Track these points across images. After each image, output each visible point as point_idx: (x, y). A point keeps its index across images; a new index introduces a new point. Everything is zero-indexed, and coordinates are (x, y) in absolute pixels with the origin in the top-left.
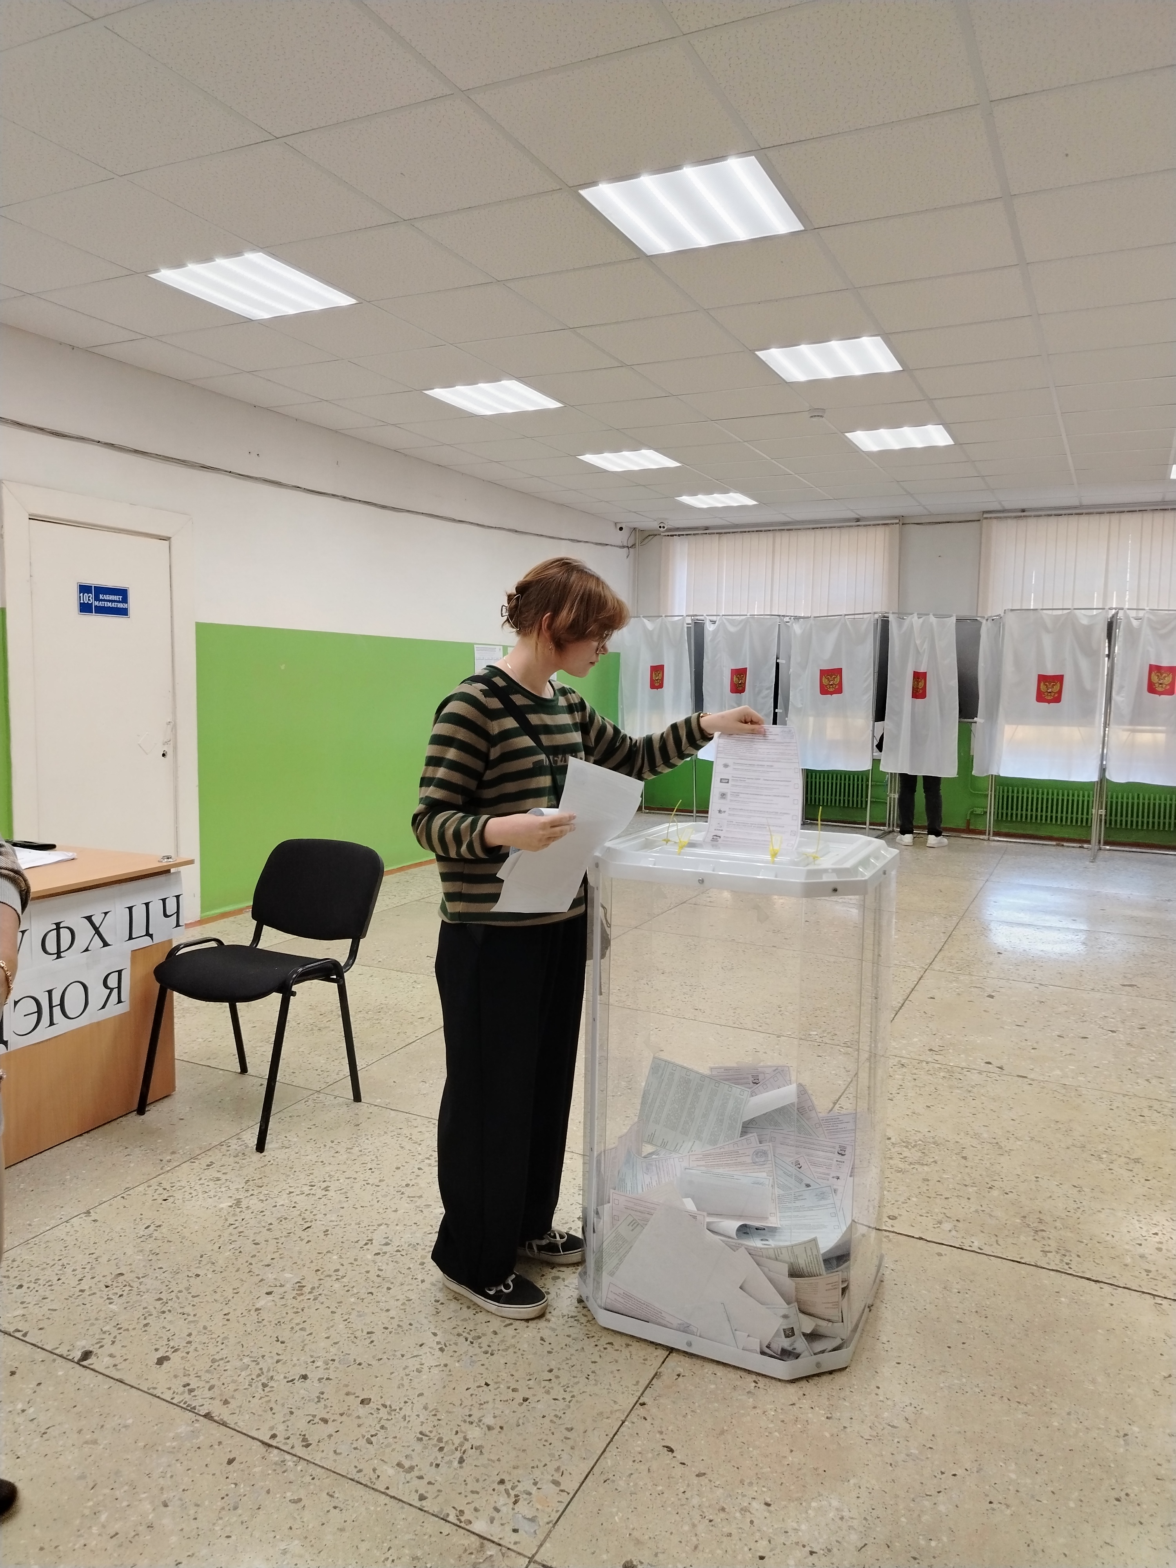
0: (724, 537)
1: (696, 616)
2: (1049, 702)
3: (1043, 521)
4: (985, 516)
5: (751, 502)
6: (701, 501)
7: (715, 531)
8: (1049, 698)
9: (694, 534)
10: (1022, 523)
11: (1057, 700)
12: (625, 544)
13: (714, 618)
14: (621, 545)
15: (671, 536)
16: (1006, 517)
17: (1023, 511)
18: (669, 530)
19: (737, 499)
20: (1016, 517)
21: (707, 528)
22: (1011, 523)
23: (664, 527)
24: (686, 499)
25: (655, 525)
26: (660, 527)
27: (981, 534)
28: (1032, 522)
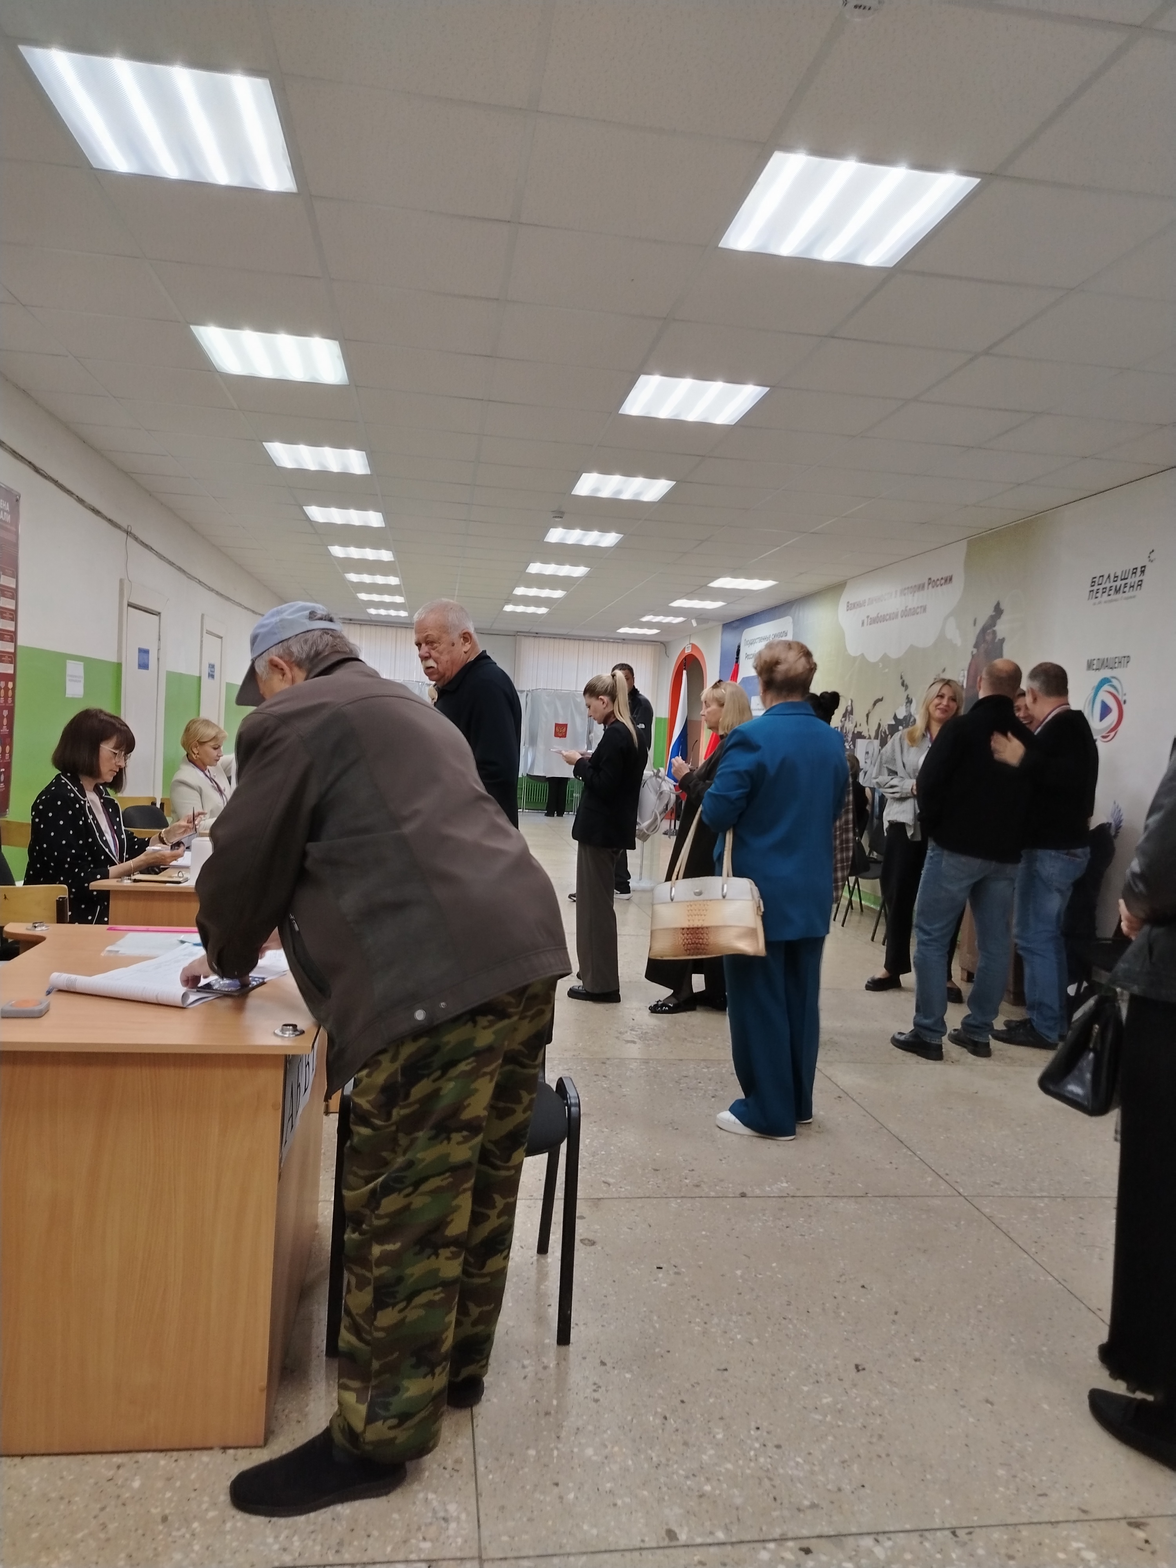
2: (560, 737)
3: (547, 640)
4: (518, 634)
8: (560, 735)
16: (529, 636)
28: (542, 640)
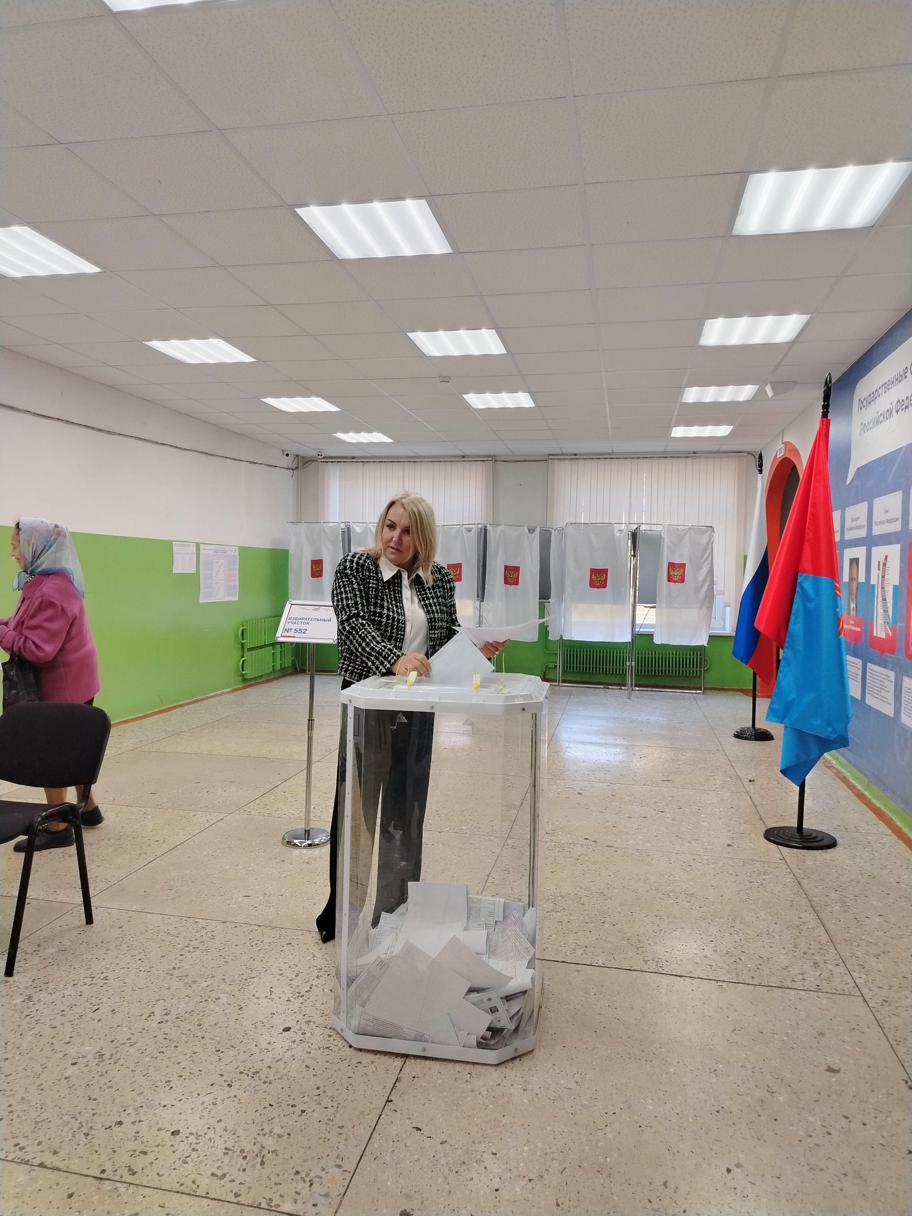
0: (367, 465)
1: (347, 522)
2: (598, 587)
3: (588, 462)
4: (550, 457)
5: (388, 440)
6: (351, 437)
7: (360, 460)
8: (598, 585)
9: (344, 462)
10: (575, 463)
11: (604, 586)
12: (290, 467)
14: (287, 467)
15: (326, 462)
16: (564, 459)
17: (575, 455)
18: (324, 458)
19: (378, 437)
20: (570, 459)
21: (353, 458)
22: (568, 463)
23: (321, 455)
24: (340, 436)
25: (314, 453)
26: (319, 455)
27: (548, 470)
28: (581, 462)
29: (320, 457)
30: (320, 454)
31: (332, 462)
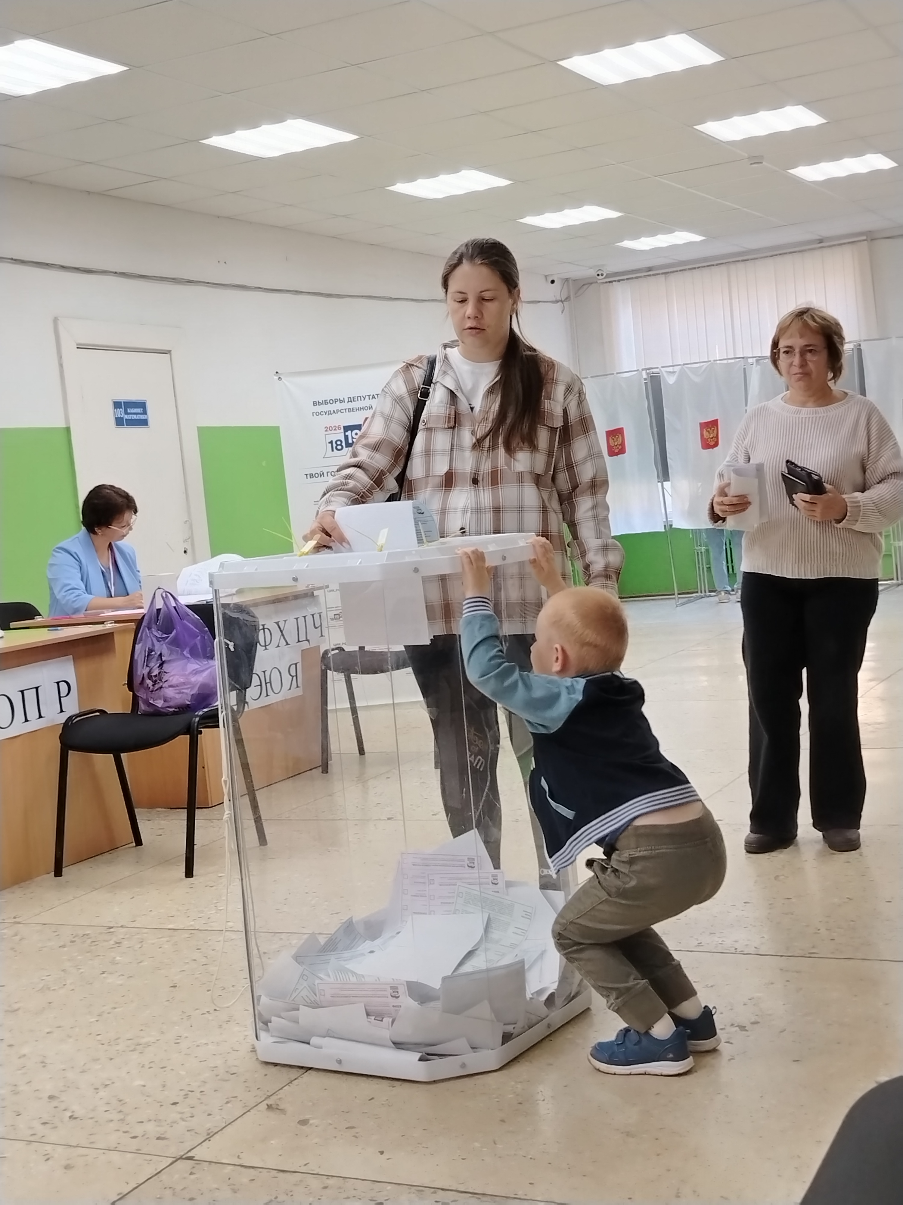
0: (672, 277)
1: (652, 368)
5: (698, 238)
6: (645, 244)
7: (661, 272)
9: (636, 278)
12: (559, 298)
13: (670, 369)
14: (554, 299)
15: (610, 282)
18: (608, 276)
19: (681, 237)
21: (650, 269)
23: (602, 275)
24: (628, 244)
25: (592, 272)
26: (598, 275)
29: (600, 277)
30: (600, 273)
31: (619, 281)
